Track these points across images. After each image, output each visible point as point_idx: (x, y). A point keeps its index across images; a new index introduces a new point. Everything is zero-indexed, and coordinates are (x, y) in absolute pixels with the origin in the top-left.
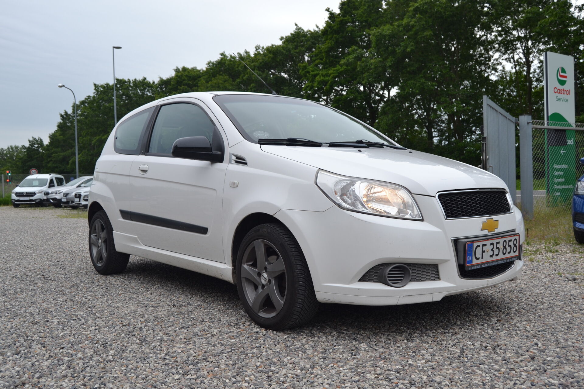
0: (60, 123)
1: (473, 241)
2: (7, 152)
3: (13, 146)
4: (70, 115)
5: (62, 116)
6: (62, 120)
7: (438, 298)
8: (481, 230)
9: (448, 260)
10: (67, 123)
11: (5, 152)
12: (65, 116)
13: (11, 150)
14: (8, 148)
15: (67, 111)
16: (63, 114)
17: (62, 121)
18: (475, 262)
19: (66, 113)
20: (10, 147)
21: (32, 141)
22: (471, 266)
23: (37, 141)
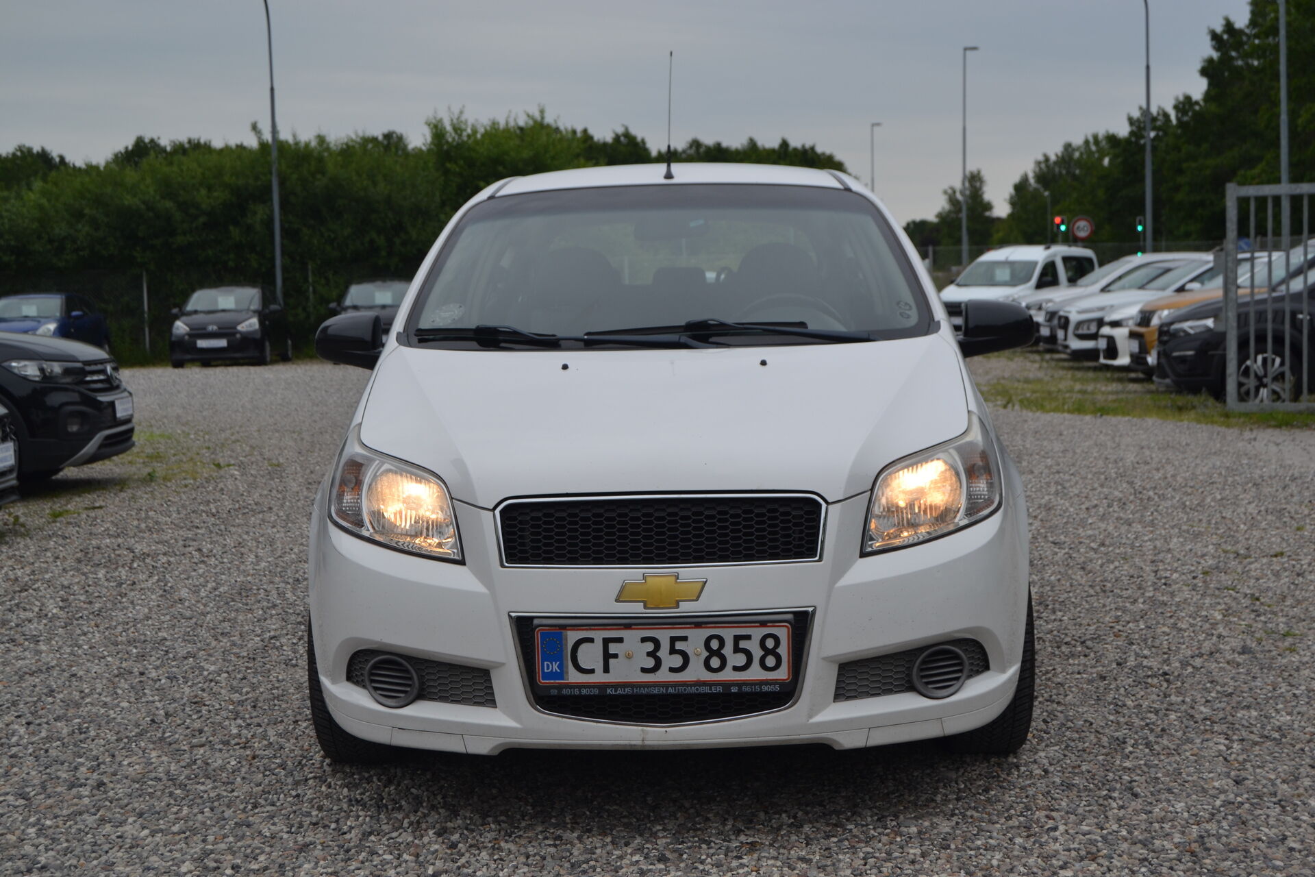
0: (1210, 61)
1: (564, 627)
2: (1081, 154)
3: (1100, 136)
4: (1241, 32)
5: (1215, 36)
6: (1217, 49)
7: (482, 747)
8: (617, 600)
9: (503, 664)
10: (1232, 58)
11: (1077, 155)
12: (1225, 37)
13: (1093, 148)
14: (1087, 142)
15: (1232, 19)
16: (1219, 29)
17: (1215, 55)
18: (574, 677)
19: (1229, 26)
20: (1091, 140)
21: (1138, 120)
22: (560, 687)
23: (1154, 119)
